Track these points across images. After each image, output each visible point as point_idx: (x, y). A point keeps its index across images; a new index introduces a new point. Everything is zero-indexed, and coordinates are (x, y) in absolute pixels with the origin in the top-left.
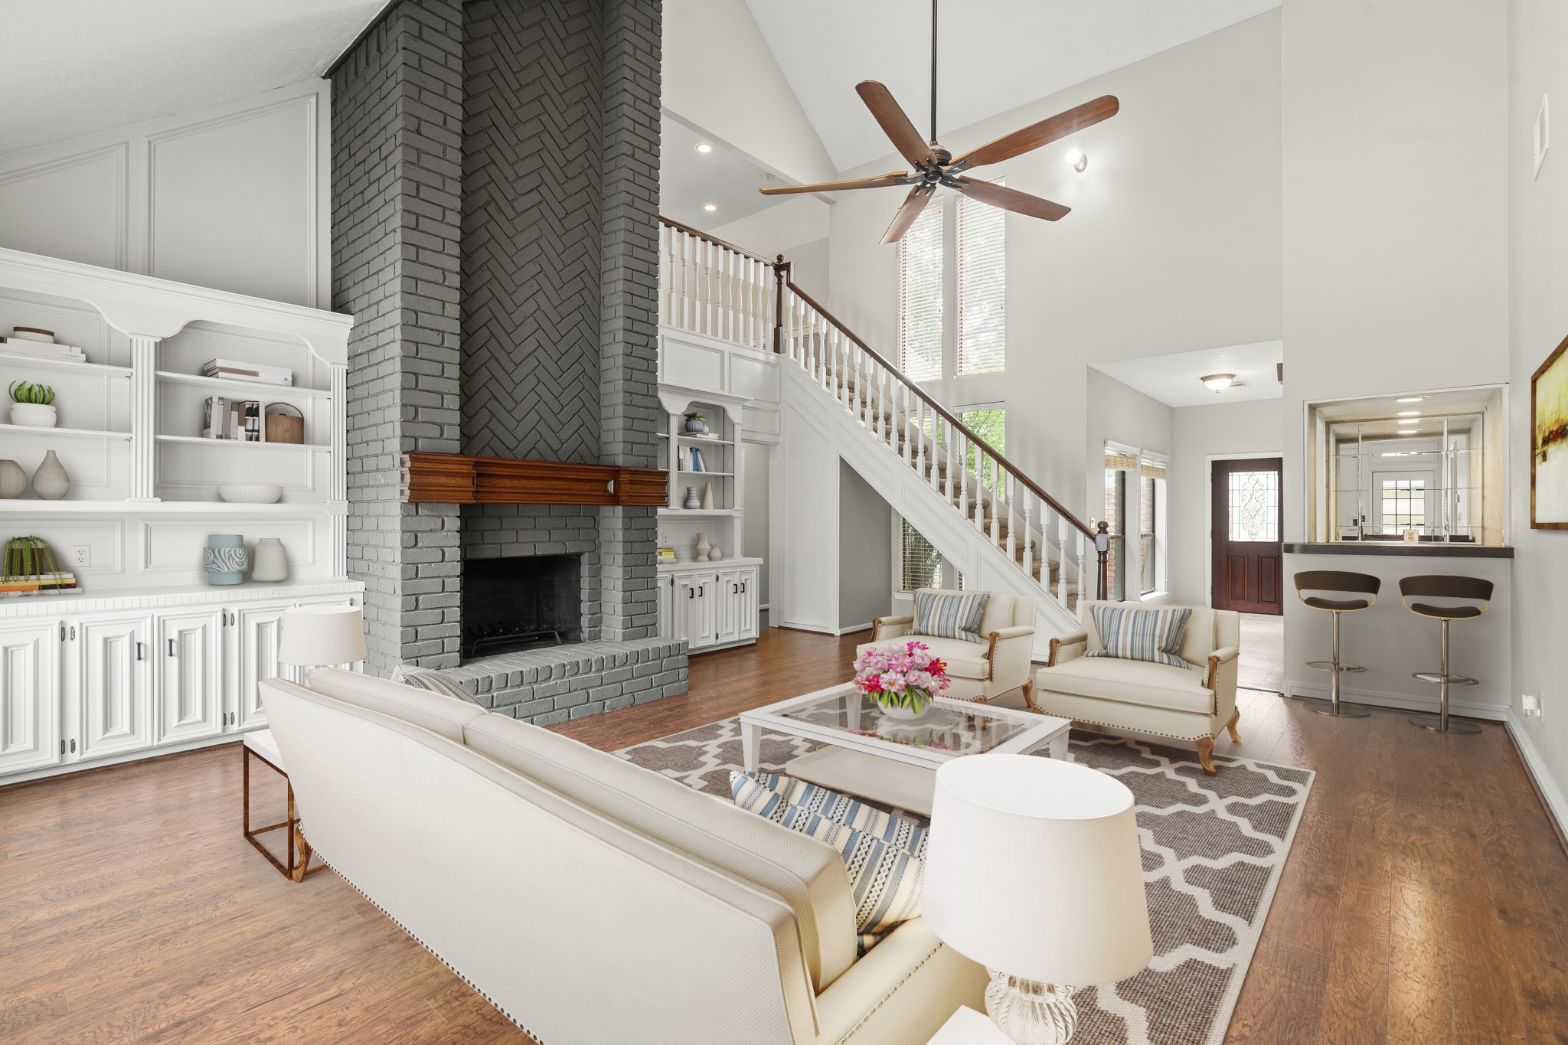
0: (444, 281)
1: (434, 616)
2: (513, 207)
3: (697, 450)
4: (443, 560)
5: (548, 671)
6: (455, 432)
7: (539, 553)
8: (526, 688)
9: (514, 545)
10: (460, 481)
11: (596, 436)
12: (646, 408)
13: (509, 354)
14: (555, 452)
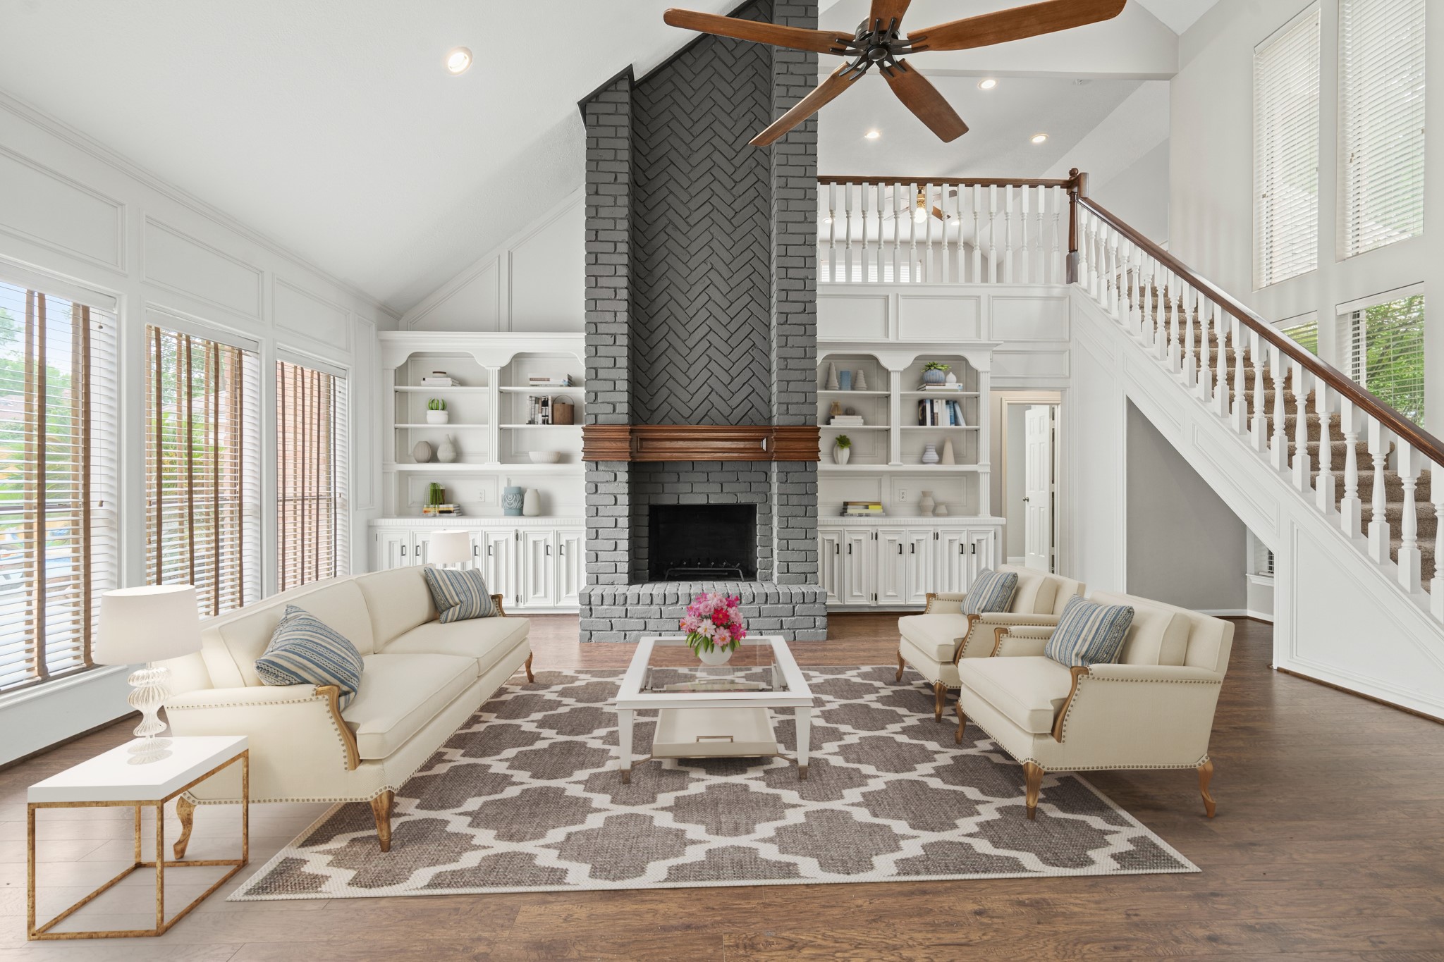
0: (615, 296)
1: (611, 545)
2: (687, 223)
3: (955, 402)
4: (616, 504)
5: (675, 597)
6: (623, 408)
7: (712, 502)
8: (655, 608)
9: (689, 495)
10: (619, 444)
11: (767, 401)
12: (804, 369)
13: (684, 341)
14: (726, 418)
